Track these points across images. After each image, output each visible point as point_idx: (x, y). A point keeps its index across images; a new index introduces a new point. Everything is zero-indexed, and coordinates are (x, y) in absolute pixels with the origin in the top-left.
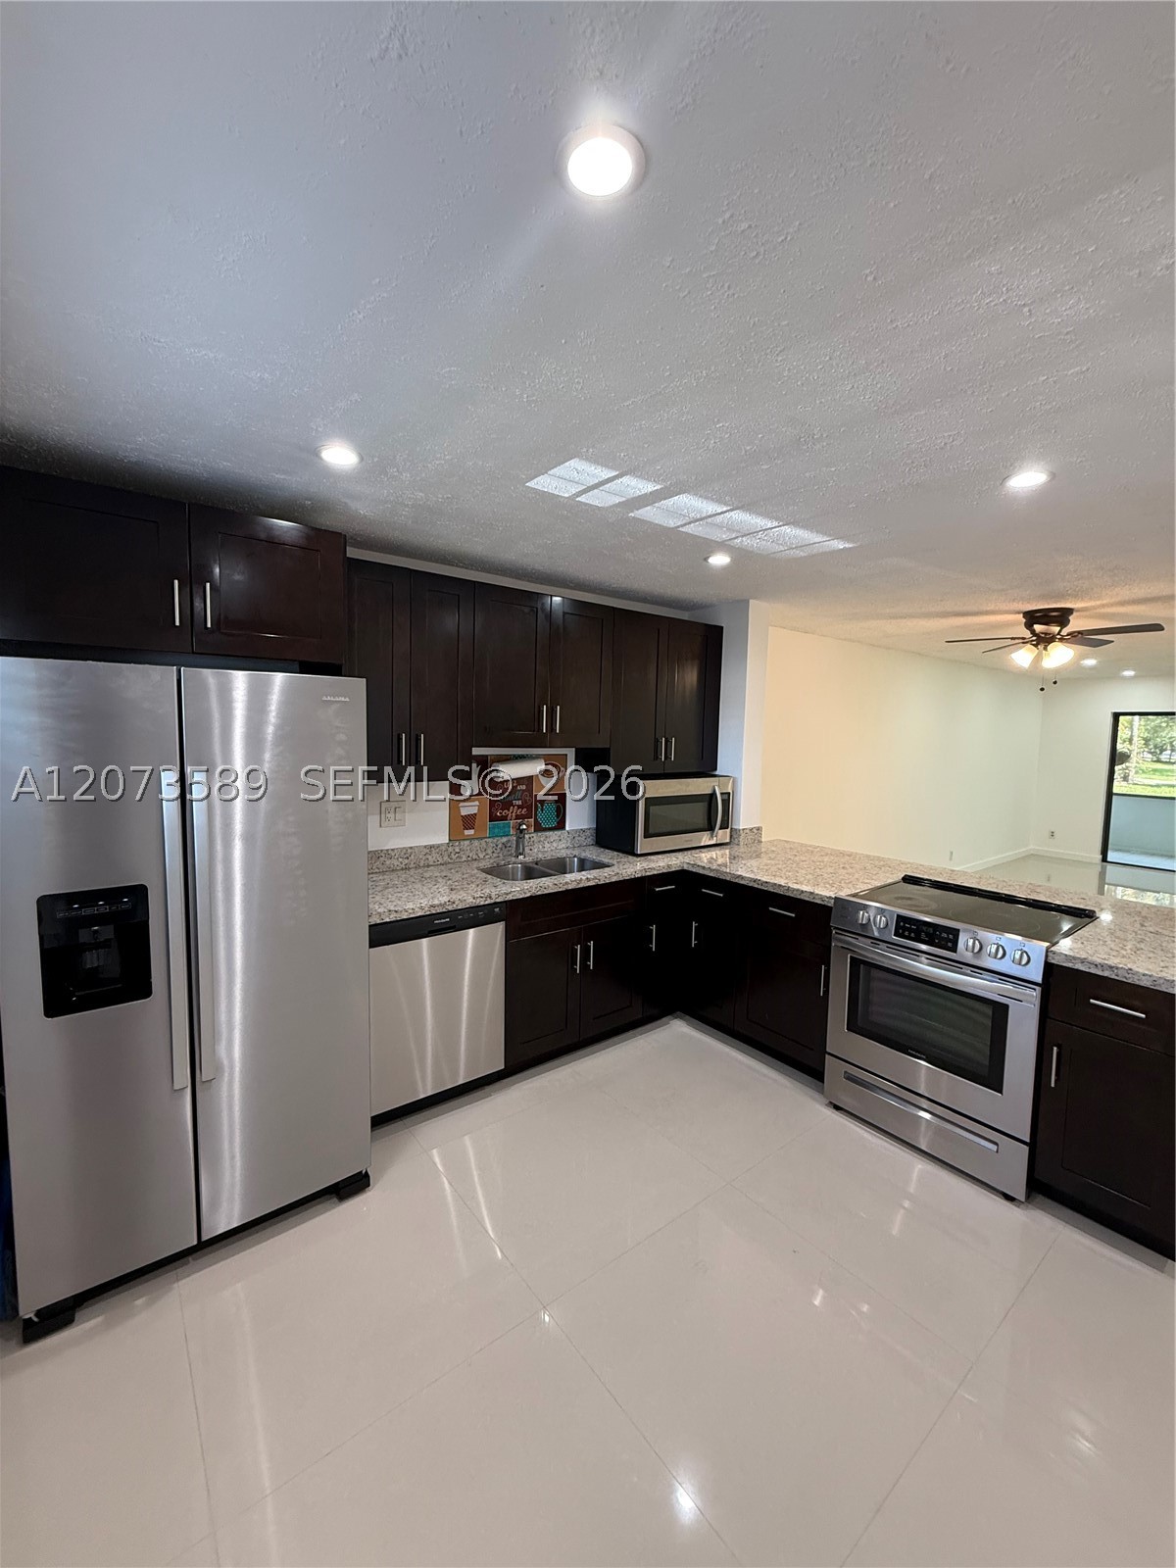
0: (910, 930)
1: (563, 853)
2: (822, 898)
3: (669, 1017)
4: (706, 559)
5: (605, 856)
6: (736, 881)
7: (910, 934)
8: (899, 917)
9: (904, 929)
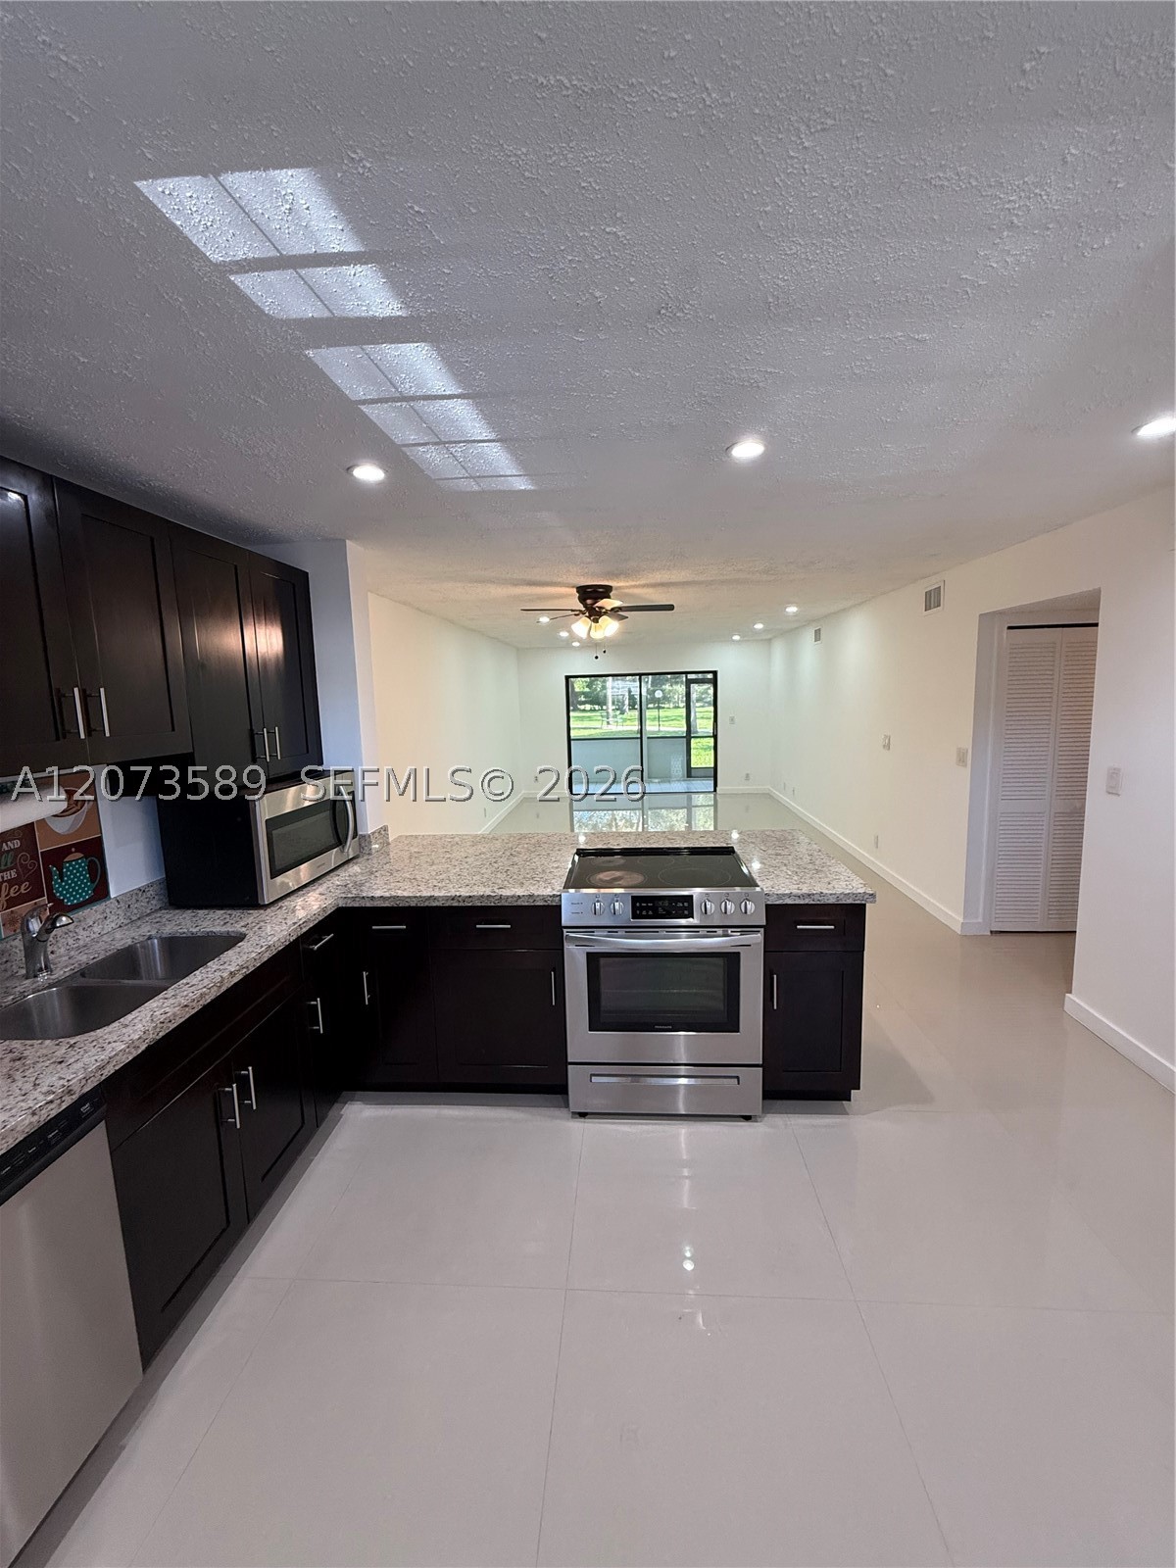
0: (647, 908)
1: (123, 939)
2: (544, 898)
3: (336, 1105)
4: (349, 469)
5: (212, 922)
6: (426, 904)
7: (647, 912)
8: (635, 899)
9: (642, 908)
